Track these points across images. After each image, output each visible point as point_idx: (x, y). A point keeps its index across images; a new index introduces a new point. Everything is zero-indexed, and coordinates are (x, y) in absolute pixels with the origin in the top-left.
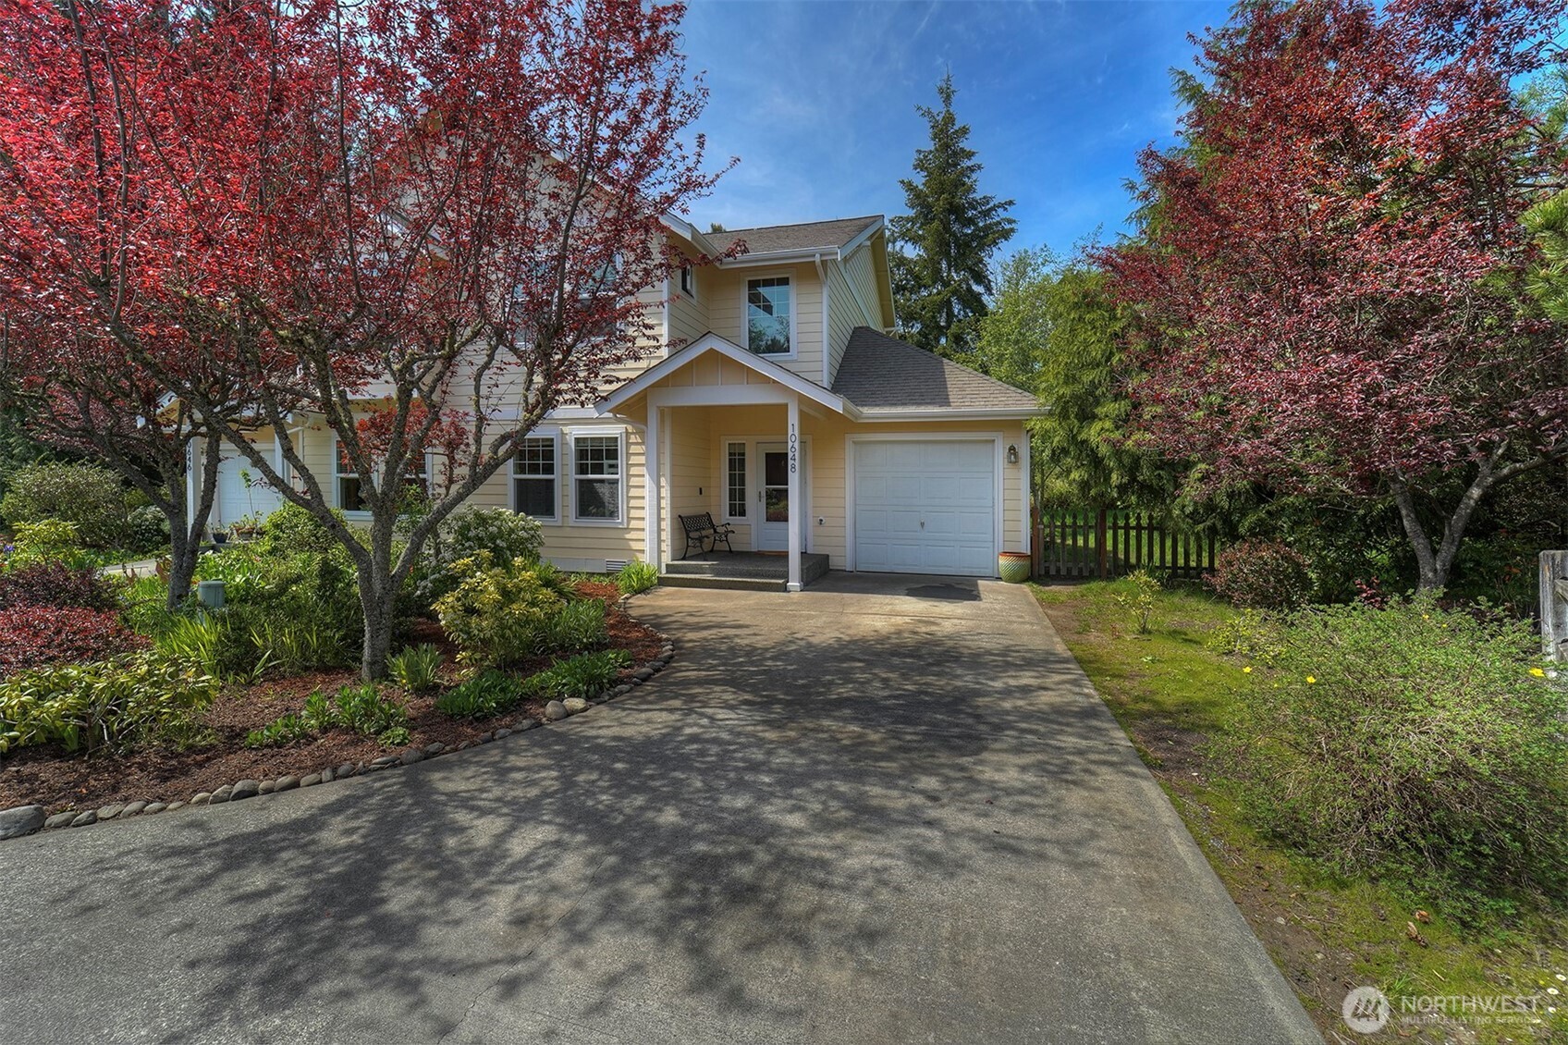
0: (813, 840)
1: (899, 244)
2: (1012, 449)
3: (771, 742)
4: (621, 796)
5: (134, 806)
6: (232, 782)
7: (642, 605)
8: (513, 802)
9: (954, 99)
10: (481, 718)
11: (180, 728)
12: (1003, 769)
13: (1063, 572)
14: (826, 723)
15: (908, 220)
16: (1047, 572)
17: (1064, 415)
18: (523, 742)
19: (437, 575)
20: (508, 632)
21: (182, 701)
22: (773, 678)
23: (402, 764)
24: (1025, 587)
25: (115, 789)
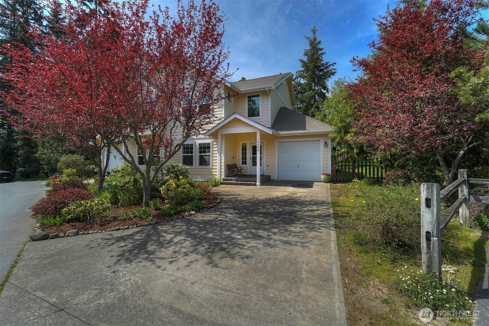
0: (242, 241)
1: (299, 79)
2: (326, 142)
3: (239, 221)
4: (200, 232)
5: (96, 231)
6: (115, 227)
7: (214, 190)
8: (176, 232)
9: (316, 33)
10: (170, 215)
11: (104, 216)
12: (296, 228)
13: (342, 180)
14: (255, 217)
15: (302, 71)
16: (337, 180)
17: (340, 132)
18: (180, 221)
19: (162, 182)
20: (177, 195)
21: (104, 210)
22: (244, 207)
23: (151, 225)
24: (328, 184)
25: (92, 228)
